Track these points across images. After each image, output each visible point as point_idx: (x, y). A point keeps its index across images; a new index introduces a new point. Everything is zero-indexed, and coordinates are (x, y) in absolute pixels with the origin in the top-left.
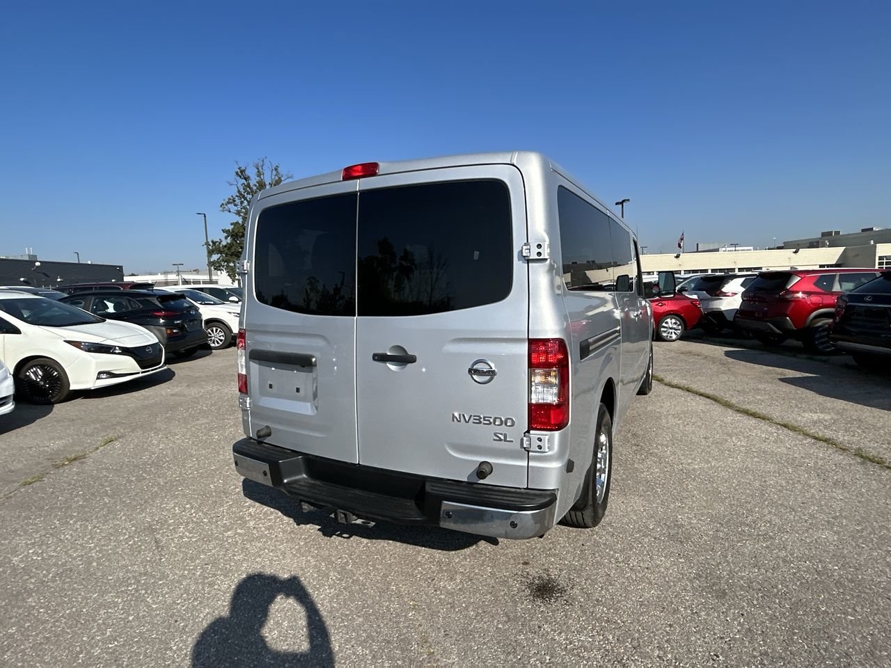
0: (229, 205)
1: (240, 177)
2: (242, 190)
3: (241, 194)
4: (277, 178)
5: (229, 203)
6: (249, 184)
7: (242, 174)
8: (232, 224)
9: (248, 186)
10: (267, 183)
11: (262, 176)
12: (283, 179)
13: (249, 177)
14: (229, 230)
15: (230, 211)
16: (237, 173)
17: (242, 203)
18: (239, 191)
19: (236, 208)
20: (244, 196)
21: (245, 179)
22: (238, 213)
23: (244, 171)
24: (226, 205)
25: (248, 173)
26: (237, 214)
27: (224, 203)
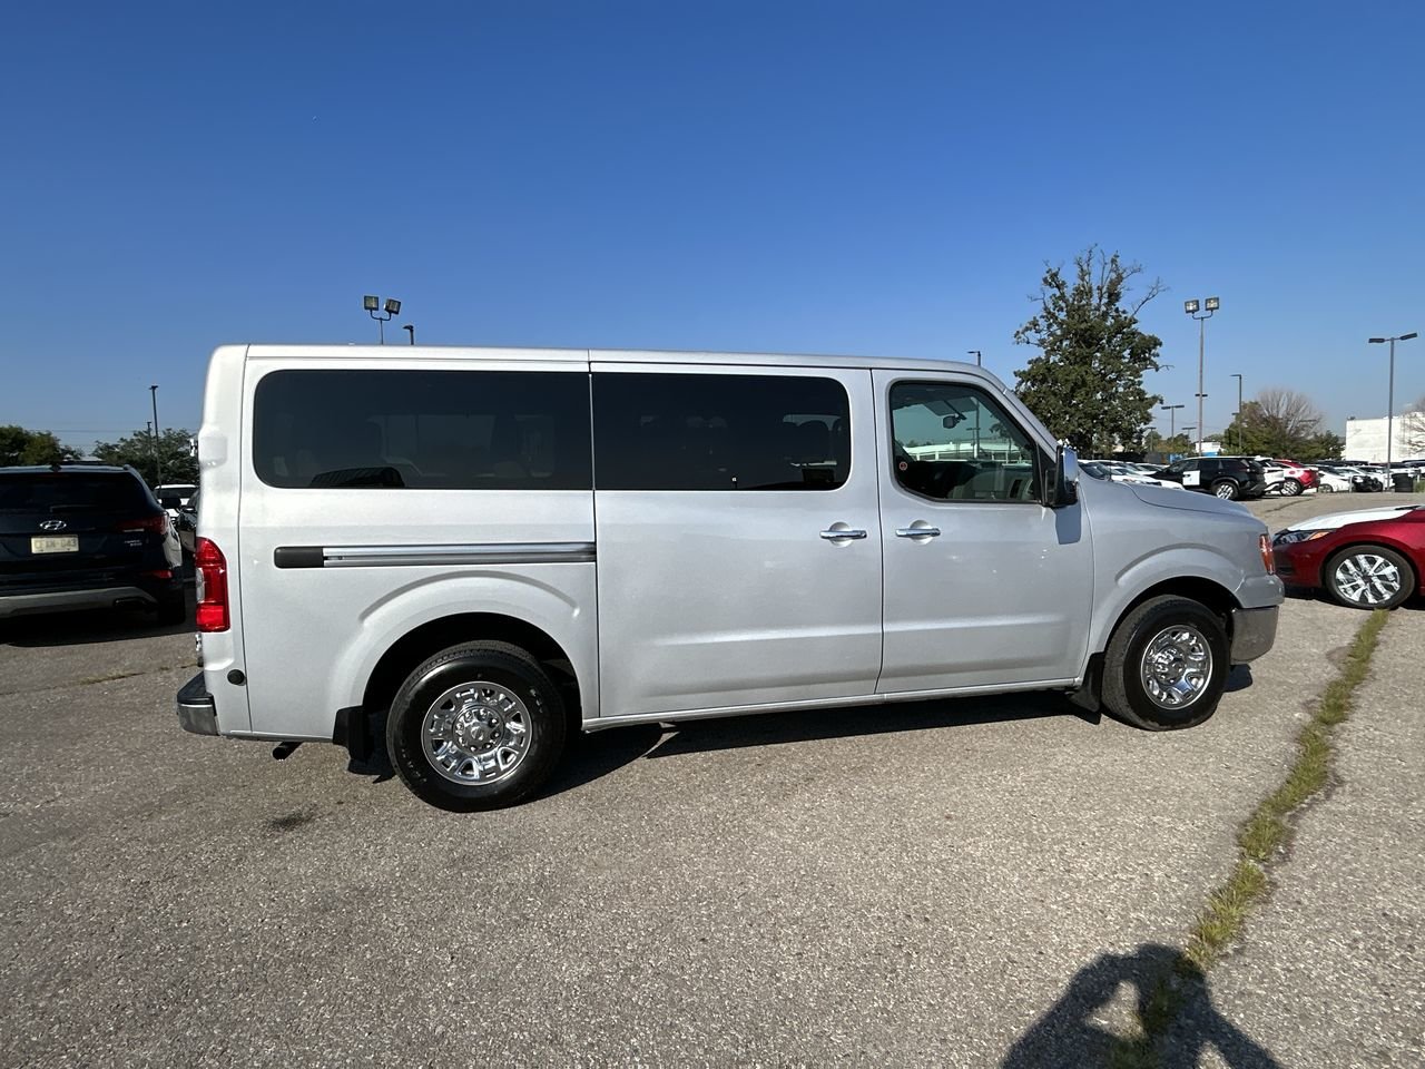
0: (1027, 333)
1: (1050, 284)
2: (1051, 306)
3: (1049, 313)
4: (1114, 276)
5: (1027, 329)
6: (1063, 294)
7: (1053, 280)
8: (1029, 363)
9: (1062, 297)
10: (1095, 287)
11: (1087, 277)
12: (1124, 275)
13: (1064, 283)
14: (1024, 372)
15: (1028, 343)
16: (1045, 280)
17: (1050, 326)
18: (1046, 309)
19: (1038, 336)
20: (1053, 315)
21: (1058, 286)
22: (1042, 343)
23: (1056, 275)
24: (1023, 333)
25: (1061, 277)
26: (1039, 345)
27: (1021, 330)
